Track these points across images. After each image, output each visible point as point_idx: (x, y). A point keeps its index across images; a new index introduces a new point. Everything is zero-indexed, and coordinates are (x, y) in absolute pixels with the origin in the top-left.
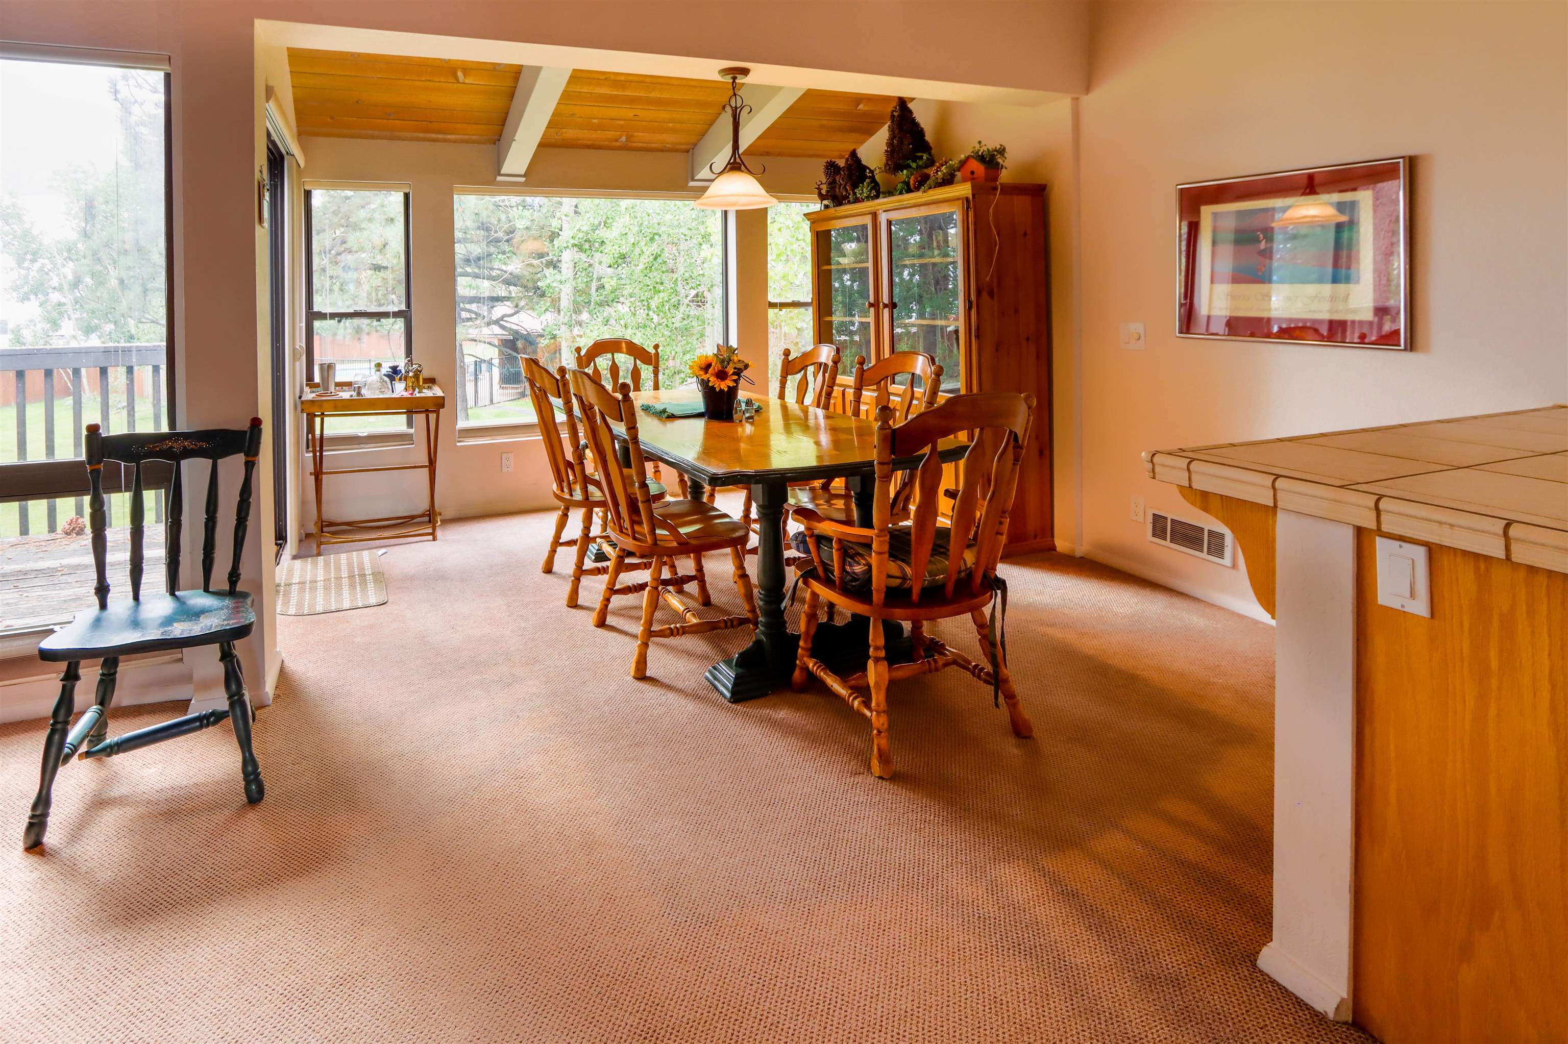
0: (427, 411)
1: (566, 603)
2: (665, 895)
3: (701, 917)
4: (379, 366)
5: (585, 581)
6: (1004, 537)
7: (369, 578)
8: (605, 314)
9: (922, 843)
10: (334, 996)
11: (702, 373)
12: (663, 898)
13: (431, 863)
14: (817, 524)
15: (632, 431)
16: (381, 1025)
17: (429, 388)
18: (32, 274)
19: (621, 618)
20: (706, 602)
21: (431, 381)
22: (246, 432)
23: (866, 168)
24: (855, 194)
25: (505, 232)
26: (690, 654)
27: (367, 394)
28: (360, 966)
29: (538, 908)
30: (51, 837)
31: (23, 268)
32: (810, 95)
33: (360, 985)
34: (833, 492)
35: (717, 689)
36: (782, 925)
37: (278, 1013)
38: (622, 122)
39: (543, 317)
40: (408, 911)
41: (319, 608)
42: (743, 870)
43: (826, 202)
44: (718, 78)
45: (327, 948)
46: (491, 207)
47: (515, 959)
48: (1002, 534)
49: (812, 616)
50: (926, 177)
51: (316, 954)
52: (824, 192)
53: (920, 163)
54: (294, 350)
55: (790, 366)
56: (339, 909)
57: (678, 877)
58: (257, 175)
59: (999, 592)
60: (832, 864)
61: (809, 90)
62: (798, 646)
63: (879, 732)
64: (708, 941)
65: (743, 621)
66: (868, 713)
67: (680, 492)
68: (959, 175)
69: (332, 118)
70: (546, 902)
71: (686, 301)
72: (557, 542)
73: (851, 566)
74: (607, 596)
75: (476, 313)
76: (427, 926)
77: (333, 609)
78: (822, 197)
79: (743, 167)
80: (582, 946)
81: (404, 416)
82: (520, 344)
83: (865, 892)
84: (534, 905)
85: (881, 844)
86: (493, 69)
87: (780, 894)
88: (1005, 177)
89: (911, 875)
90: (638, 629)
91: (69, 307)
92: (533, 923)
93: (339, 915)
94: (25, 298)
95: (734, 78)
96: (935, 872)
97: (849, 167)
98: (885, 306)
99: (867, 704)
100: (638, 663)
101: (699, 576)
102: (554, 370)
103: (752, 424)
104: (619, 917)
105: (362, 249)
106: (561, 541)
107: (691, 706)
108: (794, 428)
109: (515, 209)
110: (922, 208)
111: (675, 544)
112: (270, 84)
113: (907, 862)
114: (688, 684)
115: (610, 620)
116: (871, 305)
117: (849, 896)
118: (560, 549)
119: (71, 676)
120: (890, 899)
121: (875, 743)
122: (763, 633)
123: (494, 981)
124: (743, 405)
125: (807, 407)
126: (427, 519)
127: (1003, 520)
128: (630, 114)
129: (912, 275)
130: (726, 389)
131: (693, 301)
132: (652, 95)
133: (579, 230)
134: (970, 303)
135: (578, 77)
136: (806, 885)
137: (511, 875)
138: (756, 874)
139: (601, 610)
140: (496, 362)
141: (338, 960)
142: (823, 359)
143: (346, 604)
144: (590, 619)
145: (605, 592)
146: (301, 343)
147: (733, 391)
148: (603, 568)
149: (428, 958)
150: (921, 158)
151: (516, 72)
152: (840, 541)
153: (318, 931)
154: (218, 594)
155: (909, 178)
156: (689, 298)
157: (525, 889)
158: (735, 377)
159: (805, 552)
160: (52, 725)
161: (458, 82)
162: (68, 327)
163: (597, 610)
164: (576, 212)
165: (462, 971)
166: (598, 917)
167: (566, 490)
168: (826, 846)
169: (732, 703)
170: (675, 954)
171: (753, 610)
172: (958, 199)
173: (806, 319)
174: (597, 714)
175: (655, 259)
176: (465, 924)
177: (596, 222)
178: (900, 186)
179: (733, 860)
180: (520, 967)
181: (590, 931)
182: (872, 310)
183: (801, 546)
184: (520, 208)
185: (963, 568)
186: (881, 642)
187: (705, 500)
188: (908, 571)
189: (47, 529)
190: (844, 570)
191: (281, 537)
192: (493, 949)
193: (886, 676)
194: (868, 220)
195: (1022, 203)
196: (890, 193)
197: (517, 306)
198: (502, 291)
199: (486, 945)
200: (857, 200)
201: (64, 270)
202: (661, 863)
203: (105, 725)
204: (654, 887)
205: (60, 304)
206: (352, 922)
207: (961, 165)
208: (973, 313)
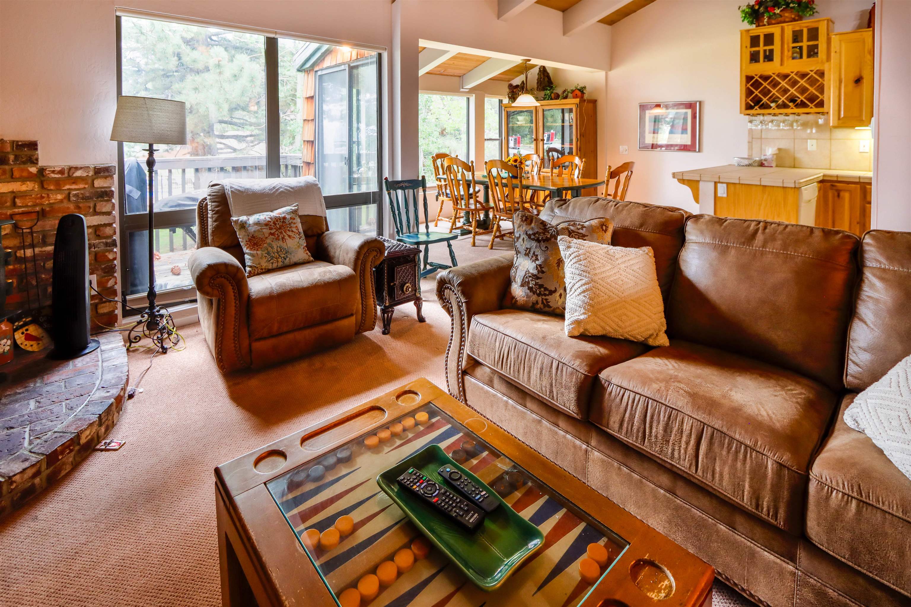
1: (471, 246)
22: (421, 180)
38: (447, 65)
50: (558, 95)
52: (507, 93)
68: (571, 95)
74: (493, 239)
88: (586, 96)
98: (541, 140)
110: (558, 105)
115: (494, 247)
134: (578, 139)
139: (491, 244)
155: (551, 94)
172: (574, 104)
178: (547, 96)
182: (535, 142)
187: (536, 201)
194: (533, 108)
195: (591, 105)
196: (542, 99)
207: (573, 91)
208: (579, 142)
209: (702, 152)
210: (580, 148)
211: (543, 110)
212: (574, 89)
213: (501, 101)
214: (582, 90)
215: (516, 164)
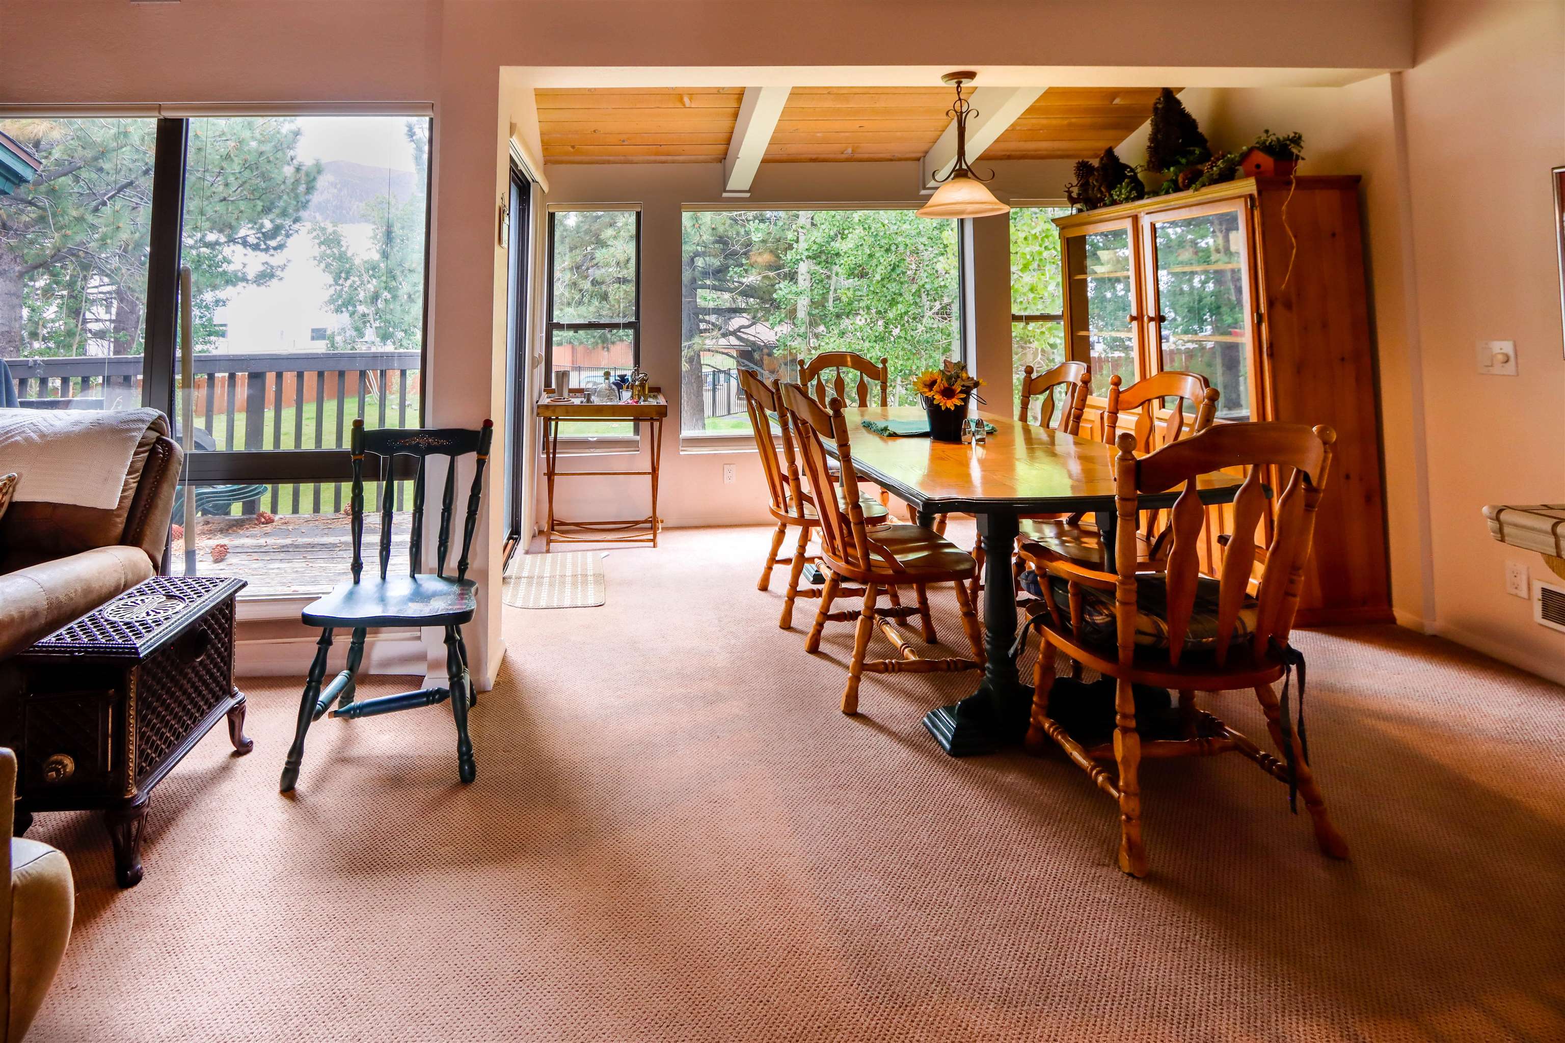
0: (652, 420)
1: (779, 624)
2: (856, 961)
3: (895, 996)
4: (607, 375)
5: (799, 602)
6: (1298, 599)
7: (590, 578)
8: (842, 327)
9: (1182, 967)
10: (513, 991)
11: (926, 390)
12: (854, 964)
13: (618, 874)
14: (1049, 564)
15: (844, 448)
16: (553, 1032)
17: (655, 397)
18: (346, 289)
19: (835, 646)
20: (931, 637)
21: (656, 390)
22: (479, 432)
23: (1126, 167)
24: (1111, 195)
25: (742, 244)
26: (908, 695)
27: (596, 400)
28: (540, 966)
29: (718, 945)
30: (302, 785)
31: (339, 285)
32: (1051, 93)
33: (538, 985)
34: (1083, 528)
35: (936, 738)
36: (991, 1029)
37: (462, 995)
38: (847, 134)
39: (778, 328)
40: (591, 920)
41: (543, 604)
42: (949, 952)
43: (1079, 206)
44: (941, 83)
45: (513, 941)
46: (729, 222)
47: (689, 995)
48: (1294, 596)
49: (1047, 669)
50: (1200, 173)
51: (503, 944)
52: (1074, 195)
53: (1191, 158)
54: (533, 358)
55: (1031, 387)
56: (527, 903)
57: (872, 944)
58: (498, 203)
59: (1294, 667)
60: (1060, 967)
61: (1050, 88)
62: (1032, 702)
63: (1129, 818)
64: (900, 1025)
65: (967, 666)
66: (1115, 793)
67: (909, 516)
68: (1241, 169)
69: (573, 147)
70: (728, 941)
71: (930, 313)
72: (773, 560)
73: (1091, 615)
74: (820, 621)
75: (713, 324)
76: (607, 939)
77: (555, 605)
78: (1073, 201)
79: (969, 174)
80: (760, 998)
81: (632, 423)
82: (756, 356)
83: (1100, 1012)
84: (715, 942)
85: (1125, 957)
86: (719, 92)
87: (992, 990)
88: (1302, 169)
89: (1163, 1004)
90: (850, 661)
91: (371, 318)
92: (711, 961)
93: (526, 909)
94: (338, 310)
95: (959, 83)
96: (1197, 1007)
97: (1103, 167)
98: (1151, 319)
99: (1114, 783)
100: (848, 696)
101: (924, 609)
102: (768, 383)
103: (983, 446)
104: (803, 975)
105: (607, 265)
106: (777, 558)
107: (904, 754)
108: (1039, 454)
109: (751, 223)
110: (1194, 208)
111: (891, 572)
112: (513, 121)
113: (1160, 987)
114: (905, 727)
115: (823, 647)
116: (1133, 318)
117: (1079, 1013)
118: (776, 567)
119: (325, 642)
120: (1134, 1028)
121: (1124, 831)
122: (990, 680)
123: (666, 1015)
124: (973, 428)
125: (1054, 430)
126: (649, 525)
127: (1295, 578)
128: (856, 125)
129: (1204, 283)
130: (953, 409)
131: (937, 314)
132: (877, 105)
133: (815, 242)
134: (1260, 317)
135: (797, 93)
136: (1026, 987)
137: (695, 904)
138: (964, 961)
139: (813, 635)
140: (734, 372)
141: (521, 955)
142: (1071, 378)
143: (567, 603)
144: (803, 643)
145: (819, 616)
146: (541, 351)
147: (962, 411)
148: (818, 590)
149: (604, 973)
150: (1193, 152)
151: (740, 94)
152: (1076, 585)
153: (506, 921)
154: (449, 580)
155: (1177, 176)
156: (933, 311)
157: (707, 921)
158: (963, 396)
159: (1036, 594)
160: (308, 682)
161: (684, 105)
162: (370, 334)
163: (810, 635)
164: (813, 224)
165: (636, 995)
166: (780, 969)
167: (782, 506)
168: (1053, 945)
169: (952, 756)
170: (862, 1033)
171: (980, 652)
172: (1240, 197)
173: (1057, 335)
174: (800, 746)
175: (893, 270)
176: (643, 946)
177: (832, 233)
178: (1165, 185)
179: (938, 938)
180: (694, 1006)
181: (771, 983)
182: (1135, 324)
183: (1032, 587)
184: (757, 221)
185: (1241, 631)
186: (1131, 709)
188: (1165, 627)
189: (333, 509)
190: (1083, 619)
191: (515, 532)
192: (669, 979)
193: (1137, 752)
194: (1127, 224)
196: (1156, 193)
197: (754, 318)
198: (741, 303)
199: (661, 973)
200: (1114, 203)
201: (369, 286)
202: (855, 924)
203: (353, 690)
204: (844, 949)
205: (364, 315)
206: (538, 919)
207: (1243, 157)
208: (1264, 327)
212: (1250, 147)
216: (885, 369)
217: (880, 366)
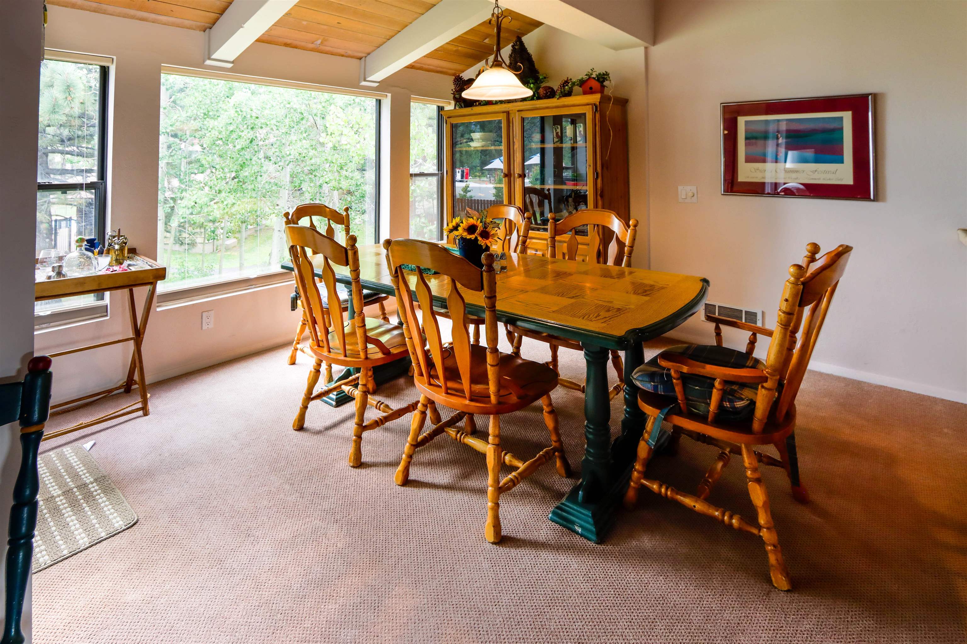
1: (349, 464)
7: (92, 487)
21: (132, 251)
35: (575, 532)
43: (459, 104)
50: (551, 90)
52: (457, 97)
53: (539, 80)
63: (776, 548)
68: (579, 89)
72: (309, 396)
74: (410, 453)
78: (456, 100)
100: (494, 527)
116: (505, 175)
118: (312, 404)
121: (773, 558)
128: (335, 21)
134: (597, 174)
139: (405, 469)
143: (83, 540)
144: (390, 478)
163: (400, 468)
169: (598, 543)
172: (589, 104)
173: (432, 185)
182: (506, 179)
195: (618, 109)
207: (582, 83)
208: (599, 181)
209: (884, 200)
210: (602, 192)
211: (523, 119)
212: (585, 78)
213: (440, 109)
214: (602, 78)
215: (473, 237)
216: (348, 215)
217: (344, 214)
